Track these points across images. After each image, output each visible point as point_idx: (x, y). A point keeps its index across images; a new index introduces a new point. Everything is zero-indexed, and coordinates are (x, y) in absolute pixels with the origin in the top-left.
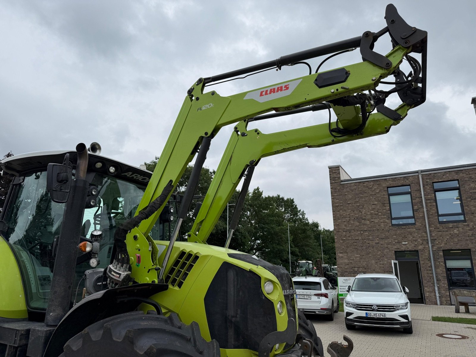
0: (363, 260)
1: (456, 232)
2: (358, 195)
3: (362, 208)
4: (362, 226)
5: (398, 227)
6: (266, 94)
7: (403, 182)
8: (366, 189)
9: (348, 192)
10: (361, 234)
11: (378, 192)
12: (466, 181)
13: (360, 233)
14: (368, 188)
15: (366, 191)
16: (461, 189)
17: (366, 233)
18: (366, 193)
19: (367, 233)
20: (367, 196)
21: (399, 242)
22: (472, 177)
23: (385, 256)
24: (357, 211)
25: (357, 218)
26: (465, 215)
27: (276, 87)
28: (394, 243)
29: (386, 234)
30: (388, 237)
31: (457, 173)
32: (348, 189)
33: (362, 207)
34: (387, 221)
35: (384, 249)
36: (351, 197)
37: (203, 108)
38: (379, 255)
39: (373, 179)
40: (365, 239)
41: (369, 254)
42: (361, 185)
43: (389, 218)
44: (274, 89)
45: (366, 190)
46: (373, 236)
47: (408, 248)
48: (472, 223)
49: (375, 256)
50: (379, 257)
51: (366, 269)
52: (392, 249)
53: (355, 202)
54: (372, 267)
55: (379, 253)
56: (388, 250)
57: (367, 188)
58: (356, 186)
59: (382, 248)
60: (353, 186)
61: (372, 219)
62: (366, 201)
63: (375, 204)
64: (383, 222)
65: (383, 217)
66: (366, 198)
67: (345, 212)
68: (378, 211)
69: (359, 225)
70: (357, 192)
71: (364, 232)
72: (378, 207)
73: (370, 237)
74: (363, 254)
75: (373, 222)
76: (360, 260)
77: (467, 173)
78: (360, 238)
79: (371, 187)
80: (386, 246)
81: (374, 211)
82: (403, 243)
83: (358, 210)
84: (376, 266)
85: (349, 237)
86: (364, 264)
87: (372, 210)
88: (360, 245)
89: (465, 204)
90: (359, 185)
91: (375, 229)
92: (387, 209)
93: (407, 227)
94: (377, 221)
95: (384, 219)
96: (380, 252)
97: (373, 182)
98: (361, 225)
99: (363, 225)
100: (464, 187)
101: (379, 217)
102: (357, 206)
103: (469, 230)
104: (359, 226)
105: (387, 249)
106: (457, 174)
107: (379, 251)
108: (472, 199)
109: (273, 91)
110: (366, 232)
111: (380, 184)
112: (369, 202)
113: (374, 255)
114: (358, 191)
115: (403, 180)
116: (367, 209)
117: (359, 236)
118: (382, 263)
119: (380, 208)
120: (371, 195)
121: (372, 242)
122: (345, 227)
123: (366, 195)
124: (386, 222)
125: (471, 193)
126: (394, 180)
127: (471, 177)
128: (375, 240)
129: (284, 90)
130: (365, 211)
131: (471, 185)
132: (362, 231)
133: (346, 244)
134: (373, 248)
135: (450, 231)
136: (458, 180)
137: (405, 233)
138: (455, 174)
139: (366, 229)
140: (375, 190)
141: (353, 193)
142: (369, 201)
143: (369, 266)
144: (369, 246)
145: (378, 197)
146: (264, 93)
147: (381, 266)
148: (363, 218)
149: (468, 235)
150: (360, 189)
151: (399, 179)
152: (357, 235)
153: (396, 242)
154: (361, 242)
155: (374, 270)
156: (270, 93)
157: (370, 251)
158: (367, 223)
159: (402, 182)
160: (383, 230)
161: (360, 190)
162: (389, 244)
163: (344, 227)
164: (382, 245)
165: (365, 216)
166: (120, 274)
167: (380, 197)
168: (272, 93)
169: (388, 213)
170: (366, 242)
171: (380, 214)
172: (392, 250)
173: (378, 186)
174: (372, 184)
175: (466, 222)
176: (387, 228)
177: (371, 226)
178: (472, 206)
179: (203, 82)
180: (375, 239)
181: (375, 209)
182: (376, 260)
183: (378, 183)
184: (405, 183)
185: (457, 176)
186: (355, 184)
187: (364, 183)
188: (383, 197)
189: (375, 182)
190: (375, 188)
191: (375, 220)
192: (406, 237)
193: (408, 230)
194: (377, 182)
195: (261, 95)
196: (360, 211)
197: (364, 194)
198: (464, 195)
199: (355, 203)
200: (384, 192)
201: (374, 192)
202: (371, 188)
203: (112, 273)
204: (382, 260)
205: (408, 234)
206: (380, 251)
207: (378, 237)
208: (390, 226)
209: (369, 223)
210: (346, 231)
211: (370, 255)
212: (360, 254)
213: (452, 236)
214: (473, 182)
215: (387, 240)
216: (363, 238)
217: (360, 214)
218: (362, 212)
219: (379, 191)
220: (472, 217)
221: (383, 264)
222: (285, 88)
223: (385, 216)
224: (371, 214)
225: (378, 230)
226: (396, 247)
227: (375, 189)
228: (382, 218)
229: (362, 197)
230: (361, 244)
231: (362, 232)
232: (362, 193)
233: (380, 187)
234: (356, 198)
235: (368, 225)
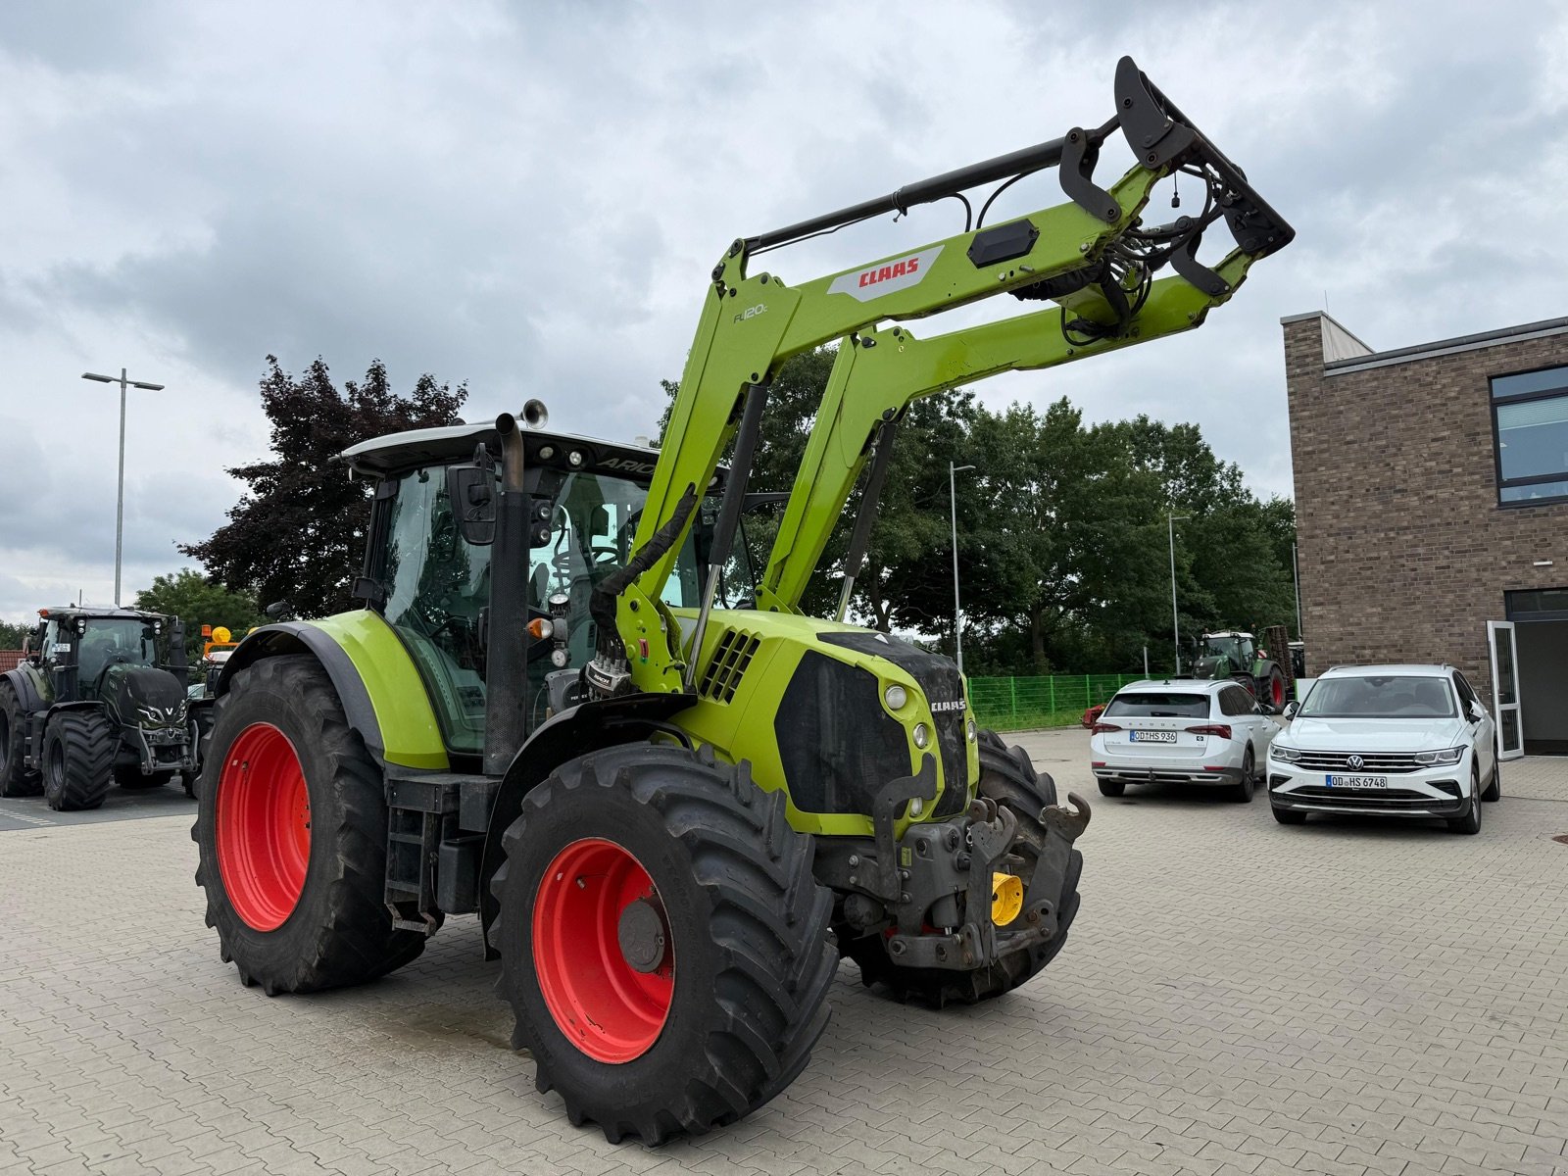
0: (1393, 623)
2: (1381, 410)
3: (1395, 455)
4: (1391, 515)
5: (1521, 512)
6: (873, 281)
7: (1547, 353)
8: (1411, 389)
9: (1349, 402)
10: (1390, 541)
11: (1453, 394)
13: (1387, 538)
14: (1421, 385)
15: (1411, 396)
17: (1405, 538)
18: (1411, 401)
19: (1410, 537)
20: (1414, 411)
21: (1524, 562)
23: (1468, 608)
24: (1377, 466)
25: (1378, 489)
27: (892, 265)
28: (1504, 564)
29: (1478, 535)
30: (1482, 545)
32: (1348, 392)
33: (1393, 450)
34: (1481, 491)
35: (1467, 586)
36: (1357, 419)
37: (746, 316)
38: (1447, 606)
39: (1436, 353)
40: (1402, 557)
41: (1414, 603)
42: (1394, 375)
43: (1491, 480)
44: (888, 269)
45: (1410, 392)
46: (1429, 545)
47: (1553, 580)
49: (1434, 611)
50: (1448, 610)
51: (1401, 651)
52: (1496, 584)
53: (1371, 435)
54: (1421, 645)
55: (1447, 601)
56: (1481, 589)
57: (1417, 386)
58: (1376, 379)
59: (1460, 581)
60: (1368, 381)
61: (1430, 488)
62: (1409, 429)
63: (1443, 438)
64: (1467, 498)
65: (1466, 479)
66: (1410, 419)
67: (1334, 471)
68: (1450, 462)
69: (1383, 512)
70: (1379, 401)
71: (1398, 534)
72: (1454, 447)
73: (1421, 550)
74: (1392, 605)
75: (1431, 497)
76: (1380, 623)
78: (1386, 553)
79: (1431, 379)
80: (1474, 575)
81: (1437, 463)
82: (1536, 564)
83: (1383, 461)
84: (1438, 640)
85: (1348, 552)
86: (1396, 635)
87: (1430, 460)
88: (1384, 577)
90: (1387, 377)
91: (1438, 520)
92: (1485, 453)
93: (1555, 508)
94: (1446, 495)
95: (1473, 487)
96: (1451, 596)
97: (1438, 364)
98: (1391, 511)
99: (1397, 510)
101: (1455, 480)
102: (1377, 447)
104: (1384, 516)
105: (1476, 584)
107: (1449, 592)
109: (886, 274)
110: (1405, 534)
111: (1464, 367)
112: (1422, 431)
113: (1429, 607)
114: (1384, 397)
115: (1550, 347)
116: (1412, 457)
117: (1382, 548)
118: (1456, 630)
119: (1460, 451)
120: (1429, 407)
121: (1425, 565)
122: (1335, 521)
123: (1409, 408)
124: (1478, 497)
126: (1516, 349)
128: (1437, 559)
129: (908, 272)
130: (1404, 462)
132: (1392, 529)
133: (1334, 576)
134: (1429, 583)
137: (1543, 530)
139: (1405, 524)
140: (1444, 390)
141: (1366, 404)
142: (1421, 428)
143: (1412, 641)
144: (1416, 580)
145: (1453, 413)
146: (868, 279)
147: (1455, 639)
148: (1399, 487)
150: (1389, 392)
151: (1533, 346)
152: (1375, 544)
153: (1509, 563)
154: (1388, 567)
155: (1429, 654)
156: (880, 279)
157: (1418, 593)
158: (1412, 503)
159: (1544, 355)
160: (1467, 522)
161: (1392, 395)
162: (1485, 570)
163: (1330, 522)
164: (1460, 571)
165: (1405, 481)
166: (610, 679)
167: (1461, 412)
168: (884, 278)
169: (1489, 466)
170: (1403, 566)
171: (1460, 470)
172: (1497, 589)
173: (1453, 374)
174: (1434, 368)
176: (1481, 516)
177: (1424, 512)
179: (744, 249)
180: (1435, 554)
181: (1442, 453)
182: (1437, 621)
183: (1455, 365)
184: (1554, 359)
186: (1371, 375)
187: (1406, 369)
188: (1471, 411)
189: (1444, 362)
190: (1444, 381)
191: (1439, 491)
192: (1550, 544)
193: (1558, 519)
194: (1455, 360)
195: (863, 284)
196: (1388, 465)
197: (1404, 406)
199: (1371, 440)
200: (1477, 395)
201: (1440, 395)
202: (1431, 384)
203: (596, 676)
204: (1458, 620)
205: (1554, 535)
206: (1453, 592)
207: (1448, 548)
208: (1492, 510)
209: (1417, 503)
210: (1339, 534)
211: (1418, 607)
212: (1382, 605)
215: (1477, 556)
216: (1395, 554)
217: (1389, 474)
218: (1393, 469)
219: (1459, 393)
221: (1461, 635)
222: (910, 268)
223: (1477, 477)
224: (1428, 472)
225: (1449, 524)
226: (1509, 578)
227: (1444, 386)
228: (1465, 484)
229: (1396, 416)
230: (1388, 571)
231: (1392, 534)
232: (1396, 403)
233: (1462, 378)
234: (1375, 421)
235: (1416, 508)
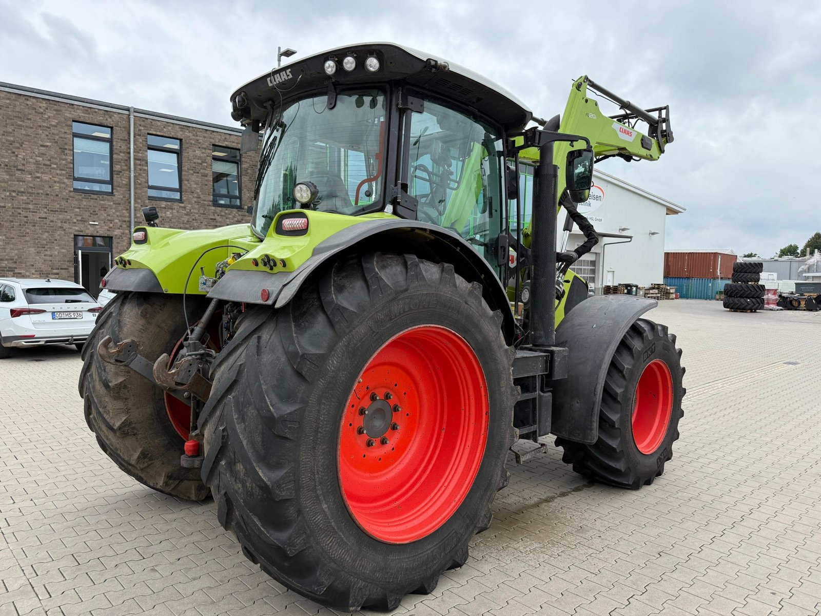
0: (12, 246)
1: (168, 215)
2: (11, 119)
3: (19, 148)
4: (14, 183)
5: (85, 196)
7: (101, 118)
8: (30, 112)
10: (13, 198)
11: (54, 123)
12: (191, 144)
13: (11, 196)
14: (36, 112)
15: (30, 117)
16: (184, 154)
17: (22, 198)
18: (30, 119)
19: (25, 198)
20: (31, 125)
21: (84, 221)
22: (199, 141)
23: (55, 242)
24: (7, 152)
25: (7, 166)
26: (183, 194)
28: (75, 221)
29: (63, 204)
30: (64, 209)
31: (182, 128)
33: (17, 145)
34: (66, 181)
35: (56, 230)
38: (44, 240)
39: (47, 97)
40: (20, 208)
41: (25, 236)
42: (21, 101)
43: (71, 176)
45: (30, 114)
46: (36, 204)
47: (97, 232)
48: (190, 206)
49: (37, 241)
50: (45, 242)
51: (16, 262)
52: (70, 231)
53: (4, 132)
54: (28, 260)
55: (44, 237)
56: (63, 232)
57: (33, 111)
58: (9, 99)
59: (52, 227)
61: (38, 172)
62: (29, 136)
63: (47, 146)
64: (58, 182)
65: (58, 172)
66: (30, 130)
68: (50, 160)
69: (9, 180)
70: (10, 113)
71: (18, 195)
72: (53, 153)
73: (31, 206)
74: (12, 236)
75: (38, 177)
76: (4, 246)
77: (194, 133)
78: (10, 205)
79: (42, 111)
80: (60, 225)
81: (43, 159)
82: (90, 223)
83: (11, 150)
84: (38, 258)
86: (13, 253)
87: (39, 157)
88: (8, 219)
89: (186, 177)
90: (16, 100)
91: (42, 191)
92: (69, 160)
93: (101, 197)
94: (47, 178)
95: (62, 177)
96: (46, 234)
98: (14, 181)
99: (18, 181)
100: (188, 153)
101: (52, 171)
102: (7, 140)
103: (186, 215)
104: (9, 182)
105: (60, 229)
106: (182, 131)
107: (45, 232)
108: (194, 172)
110: (22, 196)
111: (61, 111)
112: (35, 139)
113: (35, 239)
114: (13, 111)
115: (103, 116)
116: (28, 152)
117: (7, 201)
118: (48, 253)
119: (56, 156)
120: (40, 126)
121: (33, 215)
123: (28, 123)
124: (64, 183)
125: (195, 163)
126: (87, 111)
127: (198, 140)
128: (40, 213)
130: (24, 154)
131: (197, 152)
132: (14, 191)
134: (34, 226)
135: (162, 213)
136: (181, 140)
137: (95, 207)
138: (179, 130)
139: (22, 190)
140: (49, 119)
142: (35, 137)
143: (23, 258)
144: (27, 223)
145: (53, 134)
147: (47, 258)
148: (20, 167)
149: (183, 221)
150: (17, 109)
151: (96, 112)
152: (3, 198)
153: (78, 220)
154: (11, 213)
155: (33, 266)
157: (28, 231)
158: (27, 179)
159: (100, 119)
160: (57, 195)
161: (18, 112)
162: (65, 222)
164: (52, 221)
165: (23, 165)
167: (57, 134)
169: (70, 168)
170: (20, 214)
171: (55, 166)
172: (71, 233)
173: (55, 112)
174: (44, 105)
175: (182, 203)
176: (65, 194)
177: (34, 185)
178: (194, 181)
180: (39, 210)
181: (46, 155)
182: (38, 247)
183: (56, 107)
184: (105, 122)
185: (181, 133)
186: (6, 95)
187: (27, 100)
188: (63, 135)
189: (50, 104)
190: (50, 115)
191: (43, 175)
192: (97, 214)
193: (102, 202)
194: (55, 105)
196: (14, 153)
197: (25, 121)
198: (186, 164)
199: (4, 135)
200: (66, 128)
201: (47, 121)
202: (42, 113)
204: (49, 248)
205: (99, 210)
206: (48, 232)
207: (46, 208)
208: (70, 191)
209: (30, 179)
211: (27, 239)
212: (5, 235)
213: (163, 220)
214: (200, 148)
215: (61, 214)
216: (14, 206)
217: (14, 158)
218: (17, 156)
219: (57, 124)
220: (191, 196)
221: (51, 256)
223: (64, 172)
224: (37, 163)
225: (47, 194)
226: (77, 228)
227: (49, 117)
228: (57, 174)
229: (19, 125)
230: (10, 216)
231: (14, 194)
232: (21, 118)
233: (59, 116)
234: (7, 124)
235: (29, 182)
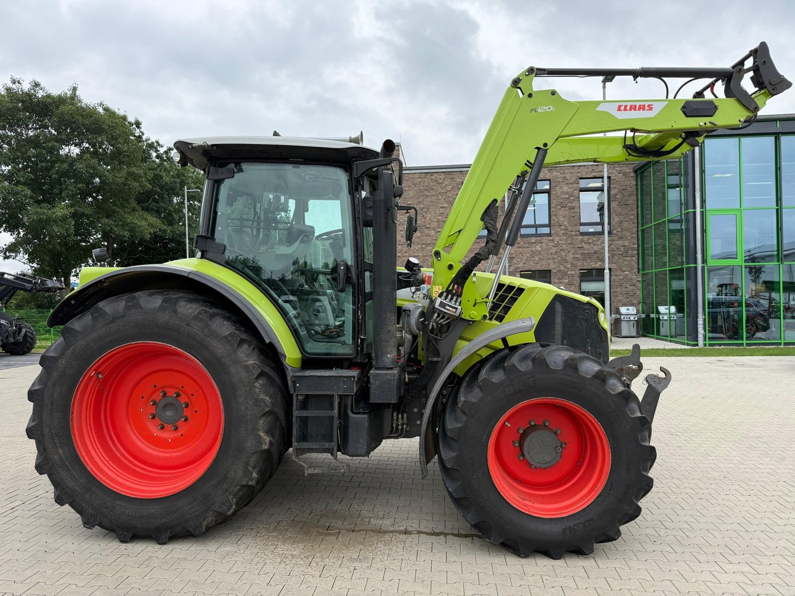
1: (538, 249)
2: (423, 192)
3: (427, 212)
4: (424, 238)
6: (625, 109)
8: (434, 184)
9: (409, 186)
10: (423, 249)
11: (449, 189)
12: (559, 182)
14: (437, 183)
15: (433, 188)
16: (552, 193)
17: (429, 248)
18: (434, 189)
20: (435, 194)
22: (567, 178)
26: (552, 228)
27: (638, 104)
31: (550, 170)
32: (409, 182)
33: (426, 210)
36: (412, 194)
37: (539, 110)
39: (444, 170)
40: (427, 256)
42: (428, 177)
44: (635, 106)
45: (434, 186)
48: (558, 238)
58: (420, 178)
60: (417, 178)
61: (439, 228)
62: (432, 202)
63: (445, 207)
66: (433, 197)
67: (402, 217)
69: (421, 236)
70: (421, 188)
71: (426, 246)
77: (562, 171)
79: (441, 181)
85: (406, 252)
87: (440, 216)
89: (554, 213)
90: (425, 178)
97: (444, 175)
98: (424, 236)
99: (426, 236)
100: (556, 190)
103: (554, 246)
106: (550, 172)
108: (562, 207)
109: (633, 108)
110: (429, 246)
111: (454, 178)
114: (423, 186)
116: (433, 214)
120: (440, 193)
122: (401, 239)
123: (433, 193)
125: (562, 199)
127: (565, 177)
129: (647, 110)
131: (564, 188)
132: (424, 244)
133: (401, 263)
135: (532, 247)
136: (550, 180)
138: (548, 172)
139: (429, 242)
140: (446, 187)
141: (416, 188)
142: (437, 202)
145: (449, 197)
146: (622, 108)
148: (427, 226)
149: (552, 252)
150: (426, 184)
156: (630, 109)
161: (426, 186)
163: (400, 239)
165: (430, 224)
166: (456, 309)
167: (452, 197)
168: (633, 110)
173: (450, 180)
174: (443, 177)
175: (551, 236)
178: (561, 215)
181: (444, 214)
183: (451, 176)
185: (549, 174)
187: (432, 175)
189: (447, 174)
190: (446, 183)
194: (450, 174)
195: (619, 109)
197: (431, 191)
198: (554, 201)
199: (417, 204)
202: (441, 183)
203: (447, 307)
210: (403, 245)
213: (533, 253)
214: (567, 184)
217: (424, 220)
219: (452, 189)
220: (559, 229)
222: (648, 108)
227: (446, 185)
229: (427, 195)
231: (424, 246)
232: (427, 190)
233: (453, 182)
234: (419, 196)
235: (433, 236)
